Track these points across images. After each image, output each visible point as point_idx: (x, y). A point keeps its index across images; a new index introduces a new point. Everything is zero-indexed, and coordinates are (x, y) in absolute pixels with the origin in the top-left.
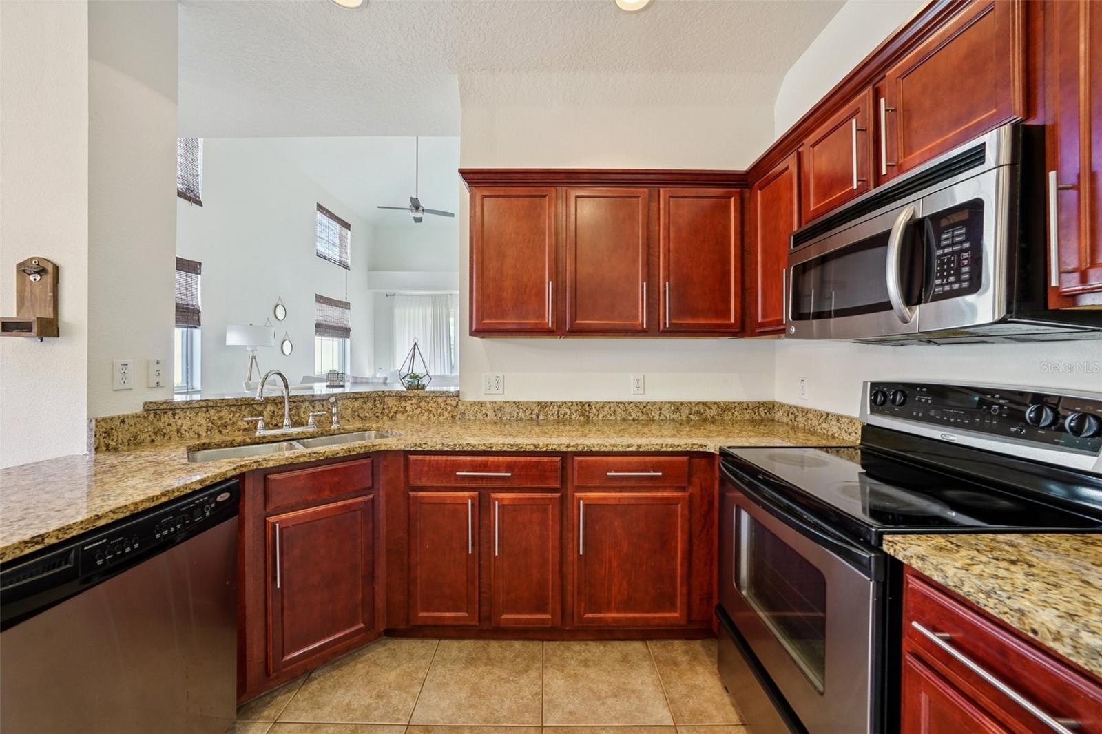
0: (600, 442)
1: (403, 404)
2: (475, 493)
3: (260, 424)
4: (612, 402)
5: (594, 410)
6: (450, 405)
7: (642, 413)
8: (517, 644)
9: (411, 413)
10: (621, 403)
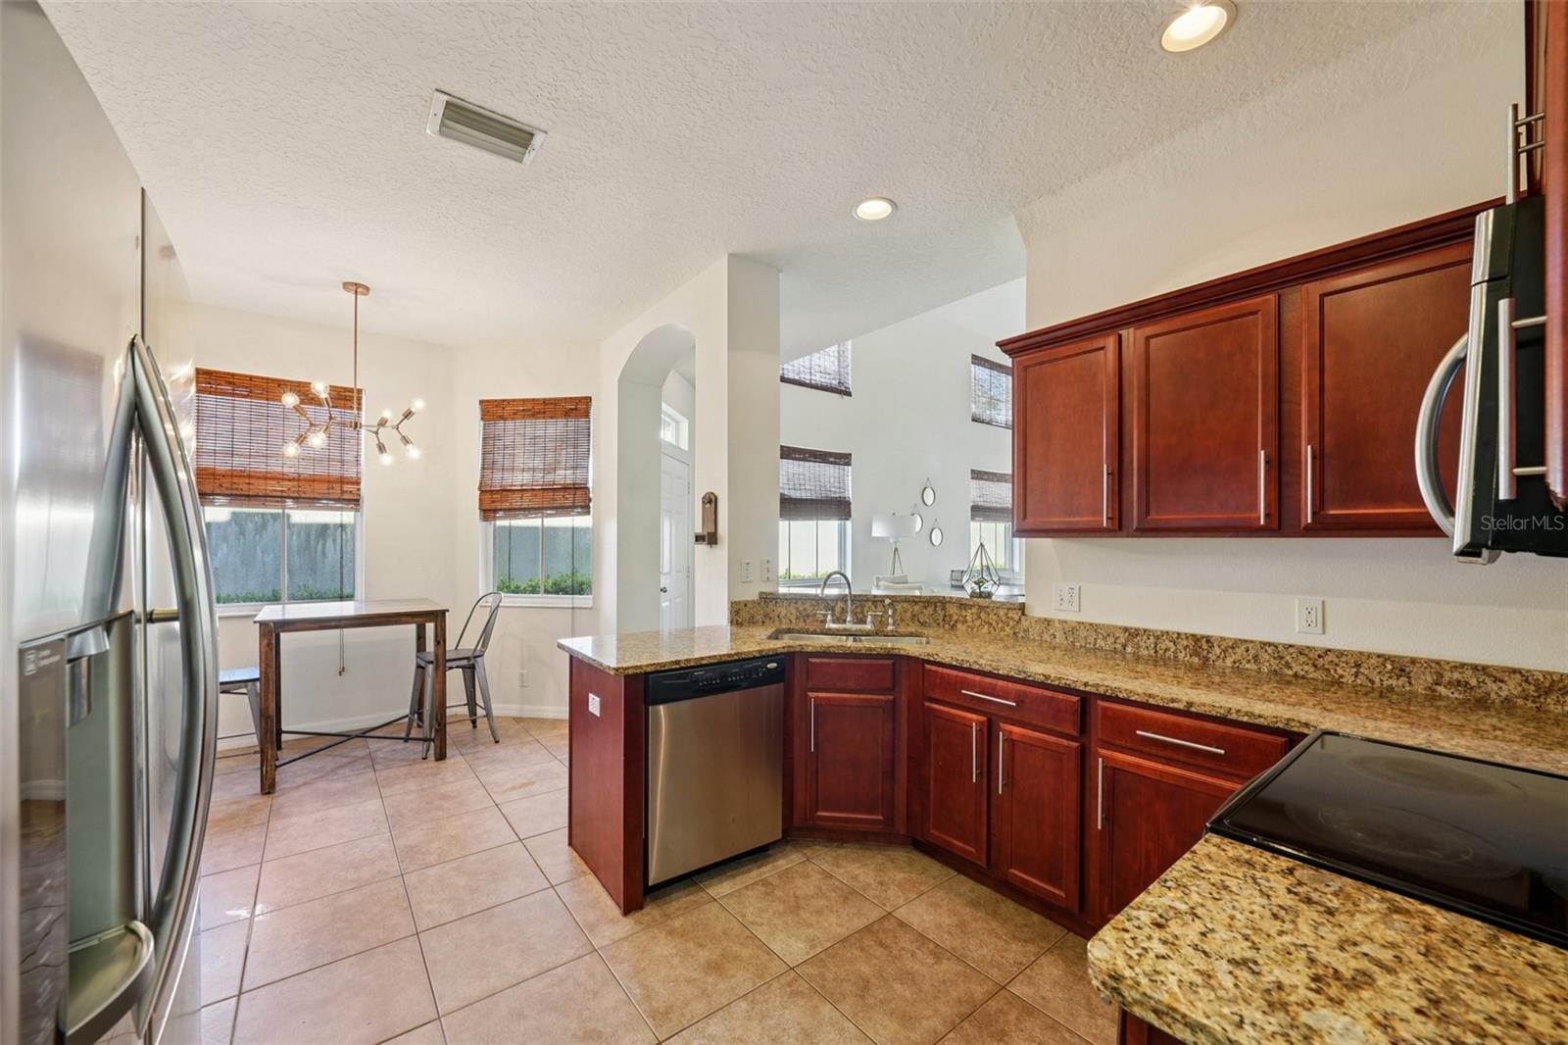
0: (1130, 688)
1: (964, 613)
2: (983, 719)
3: (829, 618)
4: (1252, 642)
5: (1217, 651)
6: (1012, 619)
7: (1316, 666)
8: (1036, 917)
9: (970, 624)
10: (1270, 644)
